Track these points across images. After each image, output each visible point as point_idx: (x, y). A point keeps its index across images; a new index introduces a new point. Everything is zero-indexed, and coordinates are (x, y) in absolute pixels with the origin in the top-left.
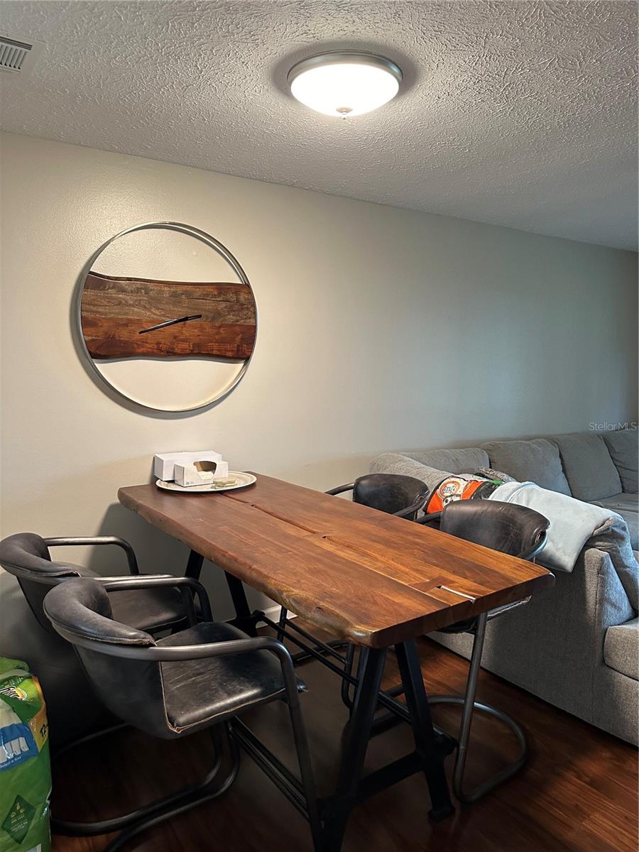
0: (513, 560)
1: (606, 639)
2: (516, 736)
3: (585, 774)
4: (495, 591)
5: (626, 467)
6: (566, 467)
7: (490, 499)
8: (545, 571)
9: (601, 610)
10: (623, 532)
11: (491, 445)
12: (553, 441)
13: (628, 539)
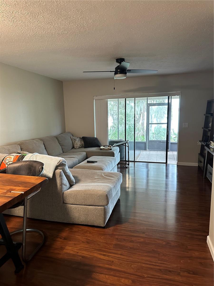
0: (34, 177)
1: (64, 196)
2: (41, 235)
3: (62, 237)
4: (30, 188)
5: (63, 145)
6: (46, 147)
7: (23, 160)
8: (45, 178)
9: (62, 187)
10: (65, 163)
11: (20, 143)
12: (41, 139)
13: (67, 165)
